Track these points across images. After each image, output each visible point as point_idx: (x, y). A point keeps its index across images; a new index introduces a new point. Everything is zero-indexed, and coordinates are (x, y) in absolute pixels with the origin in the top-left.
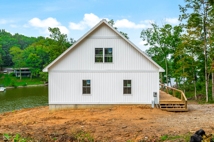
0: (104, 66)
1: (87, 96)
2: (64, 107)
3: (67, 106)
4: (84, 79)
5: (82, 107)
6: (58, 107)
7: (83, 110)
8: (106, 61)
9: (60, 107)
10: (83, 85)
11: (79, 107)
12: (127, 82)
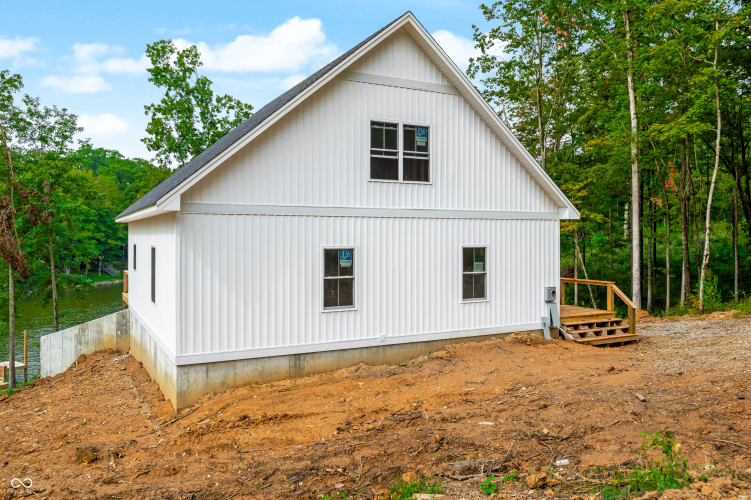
1: (339, 313)
2: (245, 372)
3: (259, 366)
5: (321, 362)
6: (217, 376)
7: (327, 375)
8: (408, 176)
9: (230, 374)
11: (309, 364)
12: (474, 257)
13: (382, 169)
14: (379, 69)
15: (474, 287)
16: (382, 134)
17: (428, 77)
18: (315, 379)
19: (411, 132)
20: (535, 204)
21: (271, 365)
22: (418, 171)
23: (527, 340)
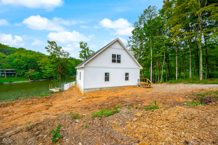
0: (116, 65)
1: (107, 82)
2: (93, 90)
3: (95, 89)
4: (106, 72)
5: (104, 89)
6: (89, 91)
7: (105, 91)
8: (117, 62)
9: (91, 90)
10: (105, 76)
11: (102, 89)
12: (127, 74)
13: (114, 61)
14: (113, 46)
15: (127, 79)
16: (114, 56)
17: (120, 47)
18: (103, 92)
19: (118, 56)
20: (136, 67)
21: (97, 89)
22: (119, 61)
23: (134, 87)
